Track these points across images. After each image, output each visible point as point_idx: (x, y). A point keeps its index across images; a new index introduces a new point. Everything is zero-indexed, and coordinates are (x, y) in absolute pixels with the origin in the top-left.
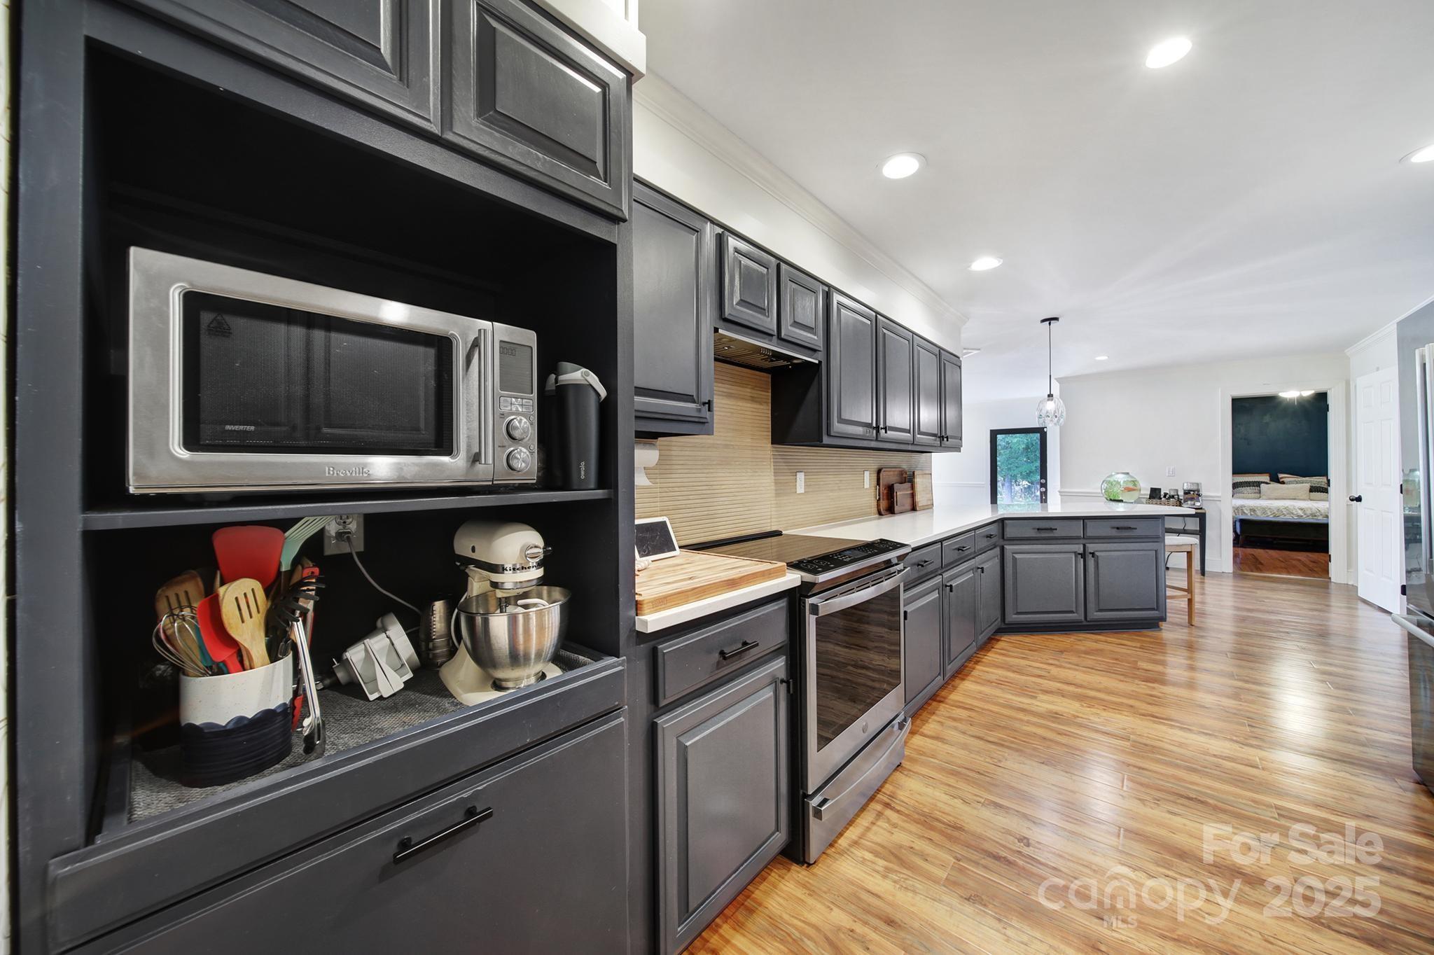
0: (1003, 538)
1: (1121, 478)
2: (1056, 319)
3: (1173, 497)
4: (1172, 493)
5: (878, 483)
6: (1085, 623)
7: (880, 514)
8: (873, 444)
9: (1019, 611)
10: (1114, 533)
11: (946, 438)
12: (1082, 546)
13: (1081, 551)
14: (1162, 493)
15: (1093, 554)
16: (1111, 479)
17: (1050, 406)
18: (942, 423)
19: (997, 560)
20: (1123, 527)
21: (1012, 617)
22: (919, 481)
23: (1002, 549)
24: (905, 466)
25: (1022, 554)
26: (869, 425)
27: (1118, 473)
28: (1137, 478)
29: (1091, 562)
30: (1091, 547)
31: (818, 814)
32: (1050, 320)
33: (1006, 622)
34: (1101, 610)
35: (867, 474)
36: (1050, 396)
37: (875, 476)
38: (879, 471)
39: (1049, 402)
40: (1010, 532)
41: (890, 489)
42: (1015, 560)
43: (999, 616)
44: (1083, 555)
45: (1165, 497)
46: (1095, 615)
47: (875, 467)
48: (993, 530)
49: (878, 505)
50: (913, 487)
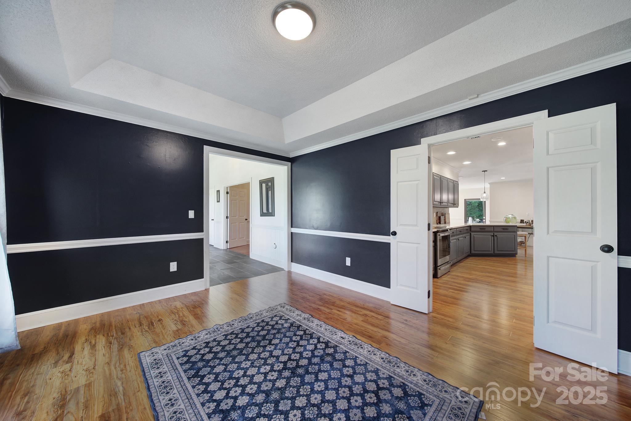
0: (471, 231)
1: (510, 216)
2: (487, 171)
3: (528, 222)
4: (528, 221)
5: (437, 216)
6: (494, 254)
7: (437, 224)
8: (440, 206)
9: (475, 250)
10: (502, 230)
11: (455, 204)
12: (493, 234)
13: (493, 235)
14: (524, 221)
15: (496, 236)
16: (507, 217)
17: (485, 195)
18: (454, 200)
19: (469, 236)
20: (505, 229)
21: (473, 252)
22: (446, 215)
23: (470, 234)
24: (443, 212)
25: (476, 235)
26: (439, 202)
27: (509, 215)
28: (516, 216)
29: (496, 238)
30: (496, 234)
31: (440, 269)
32: (485, 171)
33: (471, 253)
34: (498, 251)
35: (435, 213)
36: (485, 192)
37: (436, 214)
38: (437, 213)
39: (484, 194)
40: (472, 229)
41: (440, 217)
42: (474, 236)
43: (469, 251)
44: (493, 236)
45: (525, 222)
46: (496, 252)
47: (436, 211)
48: (468, 228)
49: (437, 222)
50: (445, 217)
